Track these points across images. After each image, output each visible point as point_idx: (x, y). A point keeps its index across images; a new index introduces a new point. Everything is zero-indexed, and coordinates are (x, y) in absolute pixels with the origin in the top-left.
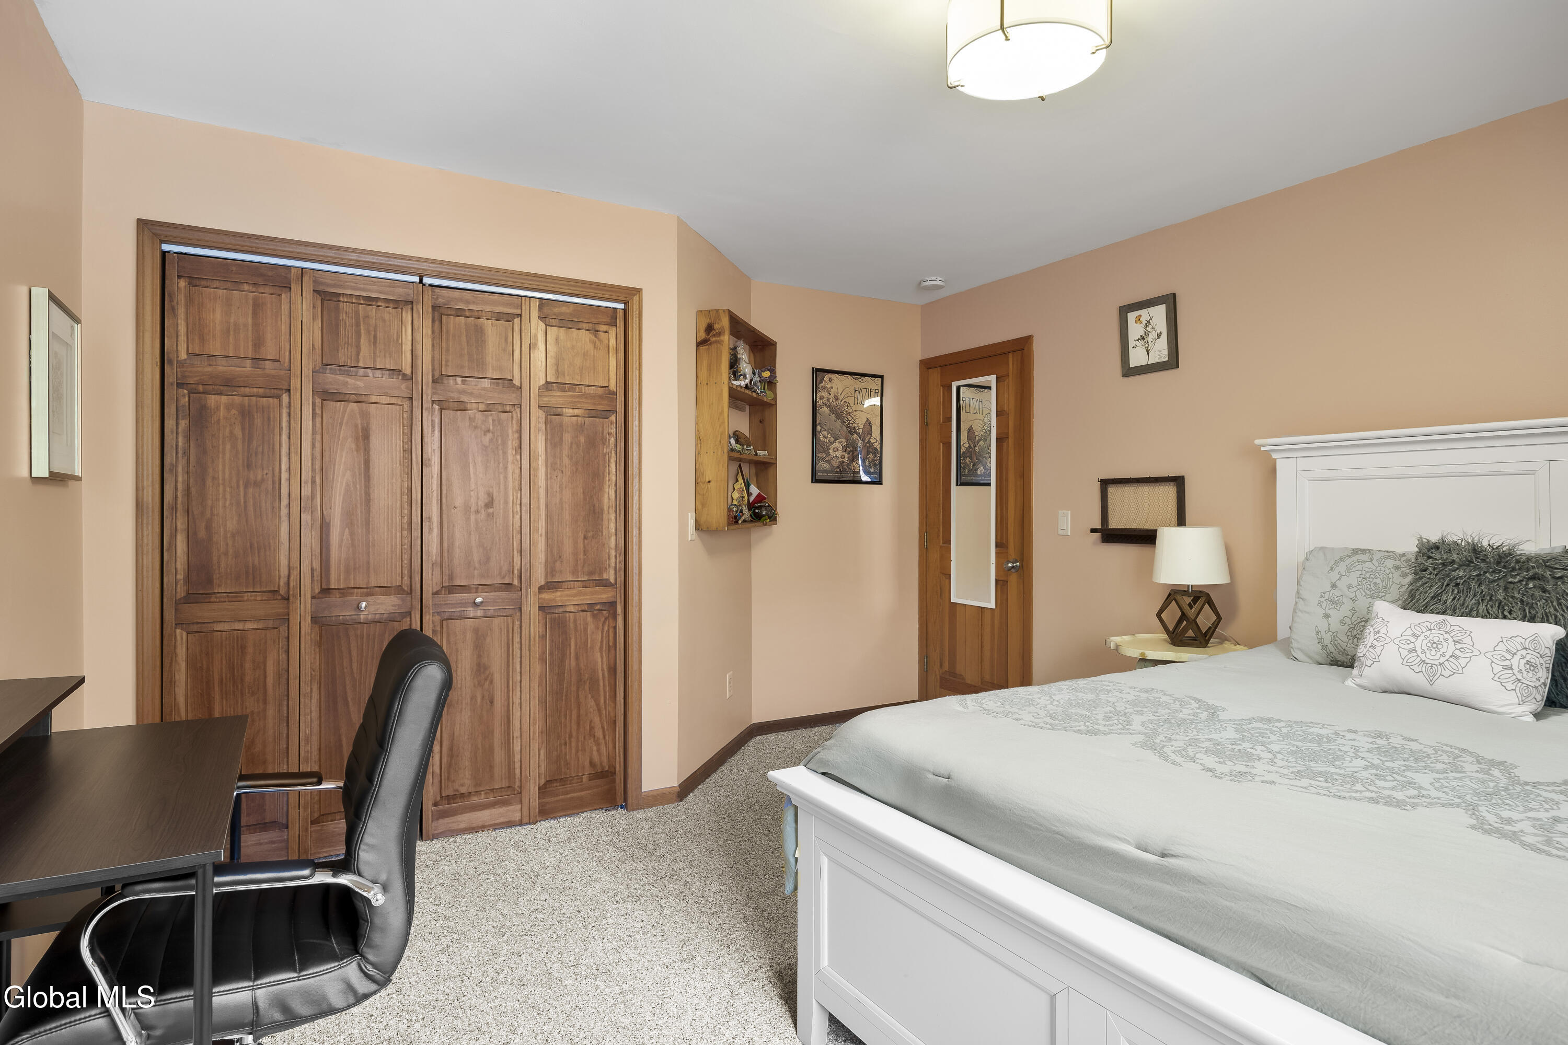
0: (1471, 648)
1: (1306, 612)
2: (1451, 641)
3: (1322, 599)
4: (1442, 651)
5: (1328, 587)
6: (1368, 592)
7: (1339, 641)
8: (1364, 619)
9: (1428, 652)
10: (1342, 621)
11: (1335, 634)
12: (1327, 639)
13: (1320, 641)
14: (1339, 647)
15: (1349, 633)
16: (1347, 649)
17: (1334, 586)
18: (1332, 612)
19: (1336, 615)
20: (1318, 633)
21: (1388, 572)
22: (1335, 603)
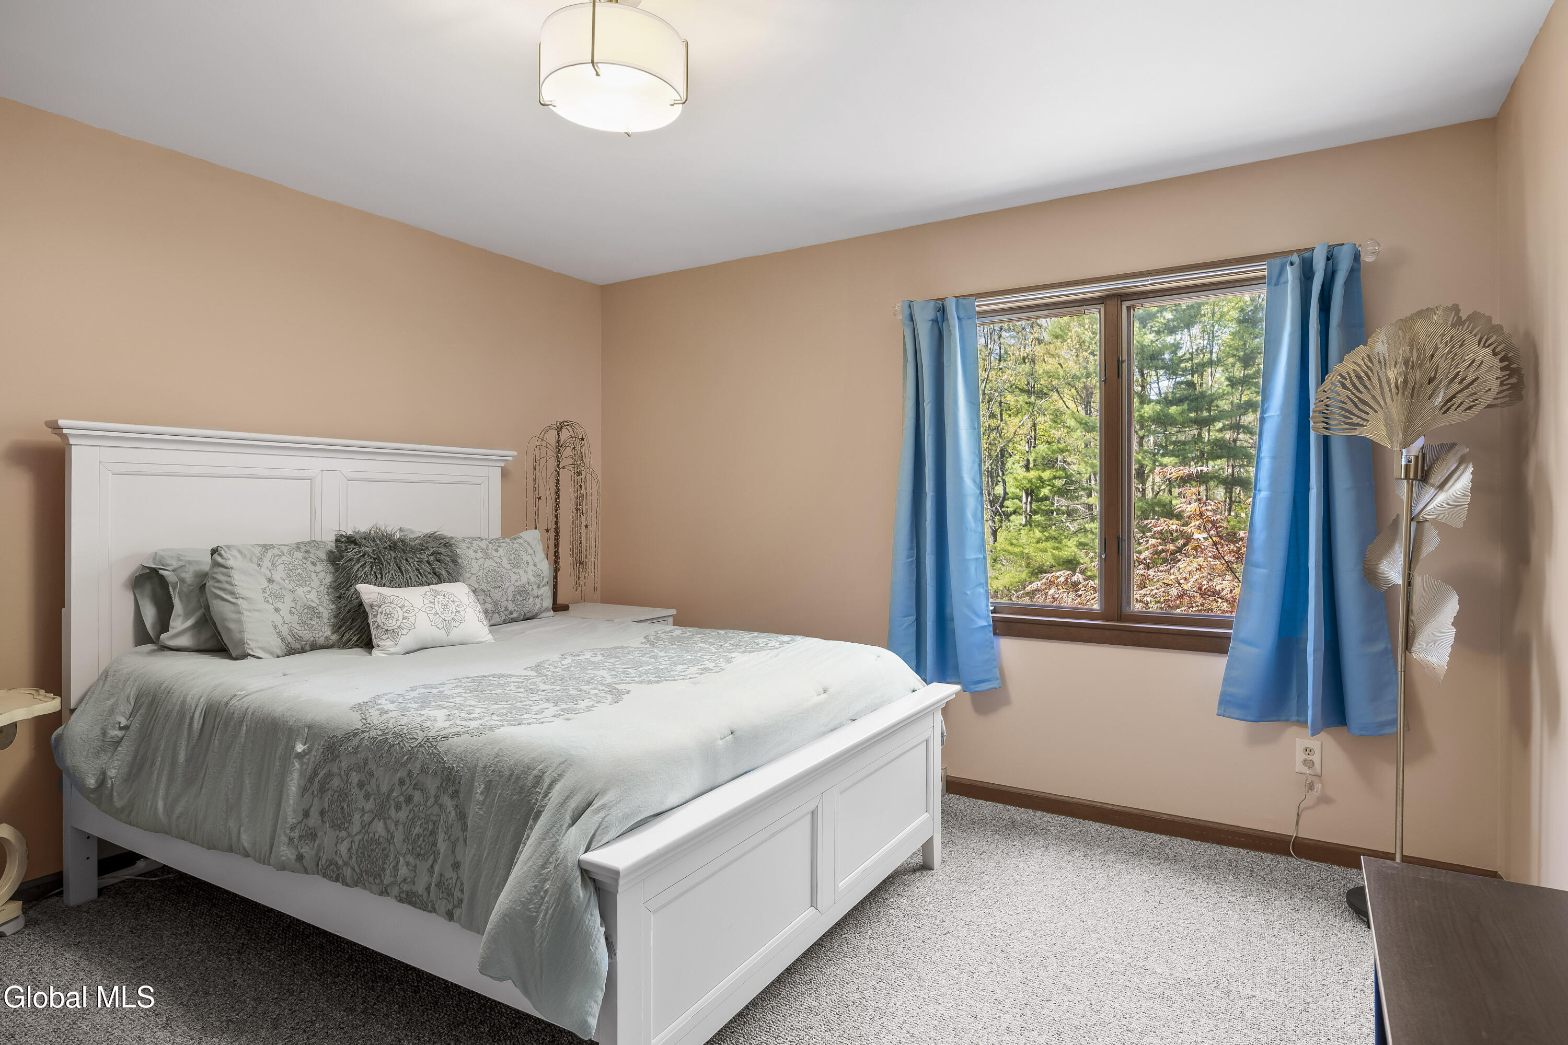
0: (412, 608)
1: (255, 610)
2: (397, 608)
3: (266, 595)
4: (395, 617)
5: (265, 584)
6: (298, 583)
7: (296, 631)
8: (305, 607)
9: (387, 622)
10: (291, 612)
11: (290, 625)
12: (285, 630)
13: (279, 634)
14: (296, 636)
15: (300, 622)
16: (302, 636)
17: (270, 581)
18: (279, 605)
19: (285, 607)
20: (275, 627)
21: (301, 562)
22: (278, 596)
